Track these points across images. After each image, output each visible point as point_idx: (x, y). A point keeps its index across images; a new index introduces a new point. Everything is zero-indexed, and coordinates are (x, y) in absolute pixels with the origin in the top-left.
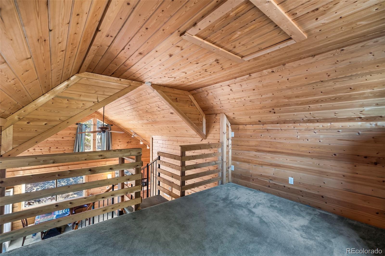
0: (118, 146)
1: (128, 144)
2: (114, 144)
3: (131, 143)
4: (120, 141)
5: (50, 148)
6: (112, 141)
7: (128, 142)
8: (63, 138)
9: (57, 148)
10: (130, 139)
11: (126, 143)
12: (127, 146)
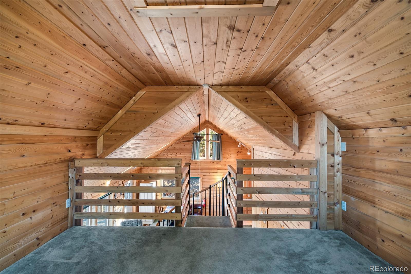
0: (228, 155)
1: (238, 154)
2: (224, 153)
3: (241, 153)
4: (230, 150)
5: (176, 153)
6: (223, 150)
7: (238, 152)
8: (184, 146)
9: (181, 154)
10: (240, 149)
11: (236, 153)
12: (237, 156)
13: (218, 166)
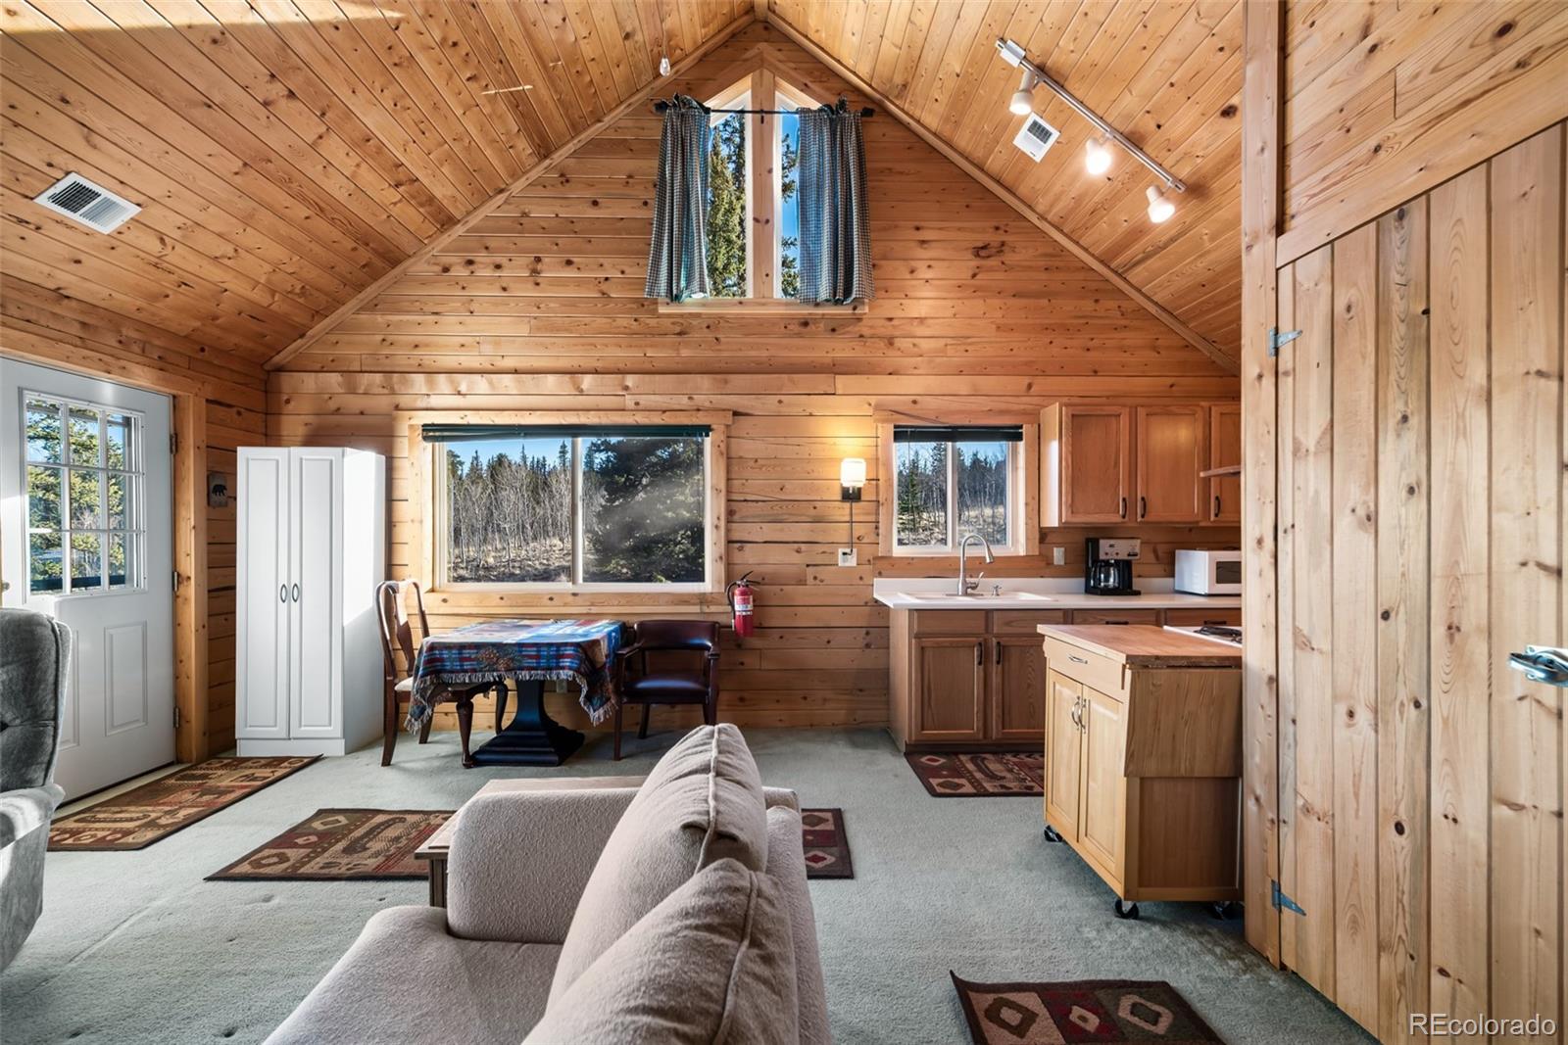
0: (912, 272)
1: (979, 262)
2: (885, 255)
3: (1002, 257)
4: (923, 235)
5: (538, 260)
7: (984, 248)
8: (595, 203)
9: (569, 263)
10: (997, 228)
11: (969, 255)
12: (974, 276)
13: (841, 349)
